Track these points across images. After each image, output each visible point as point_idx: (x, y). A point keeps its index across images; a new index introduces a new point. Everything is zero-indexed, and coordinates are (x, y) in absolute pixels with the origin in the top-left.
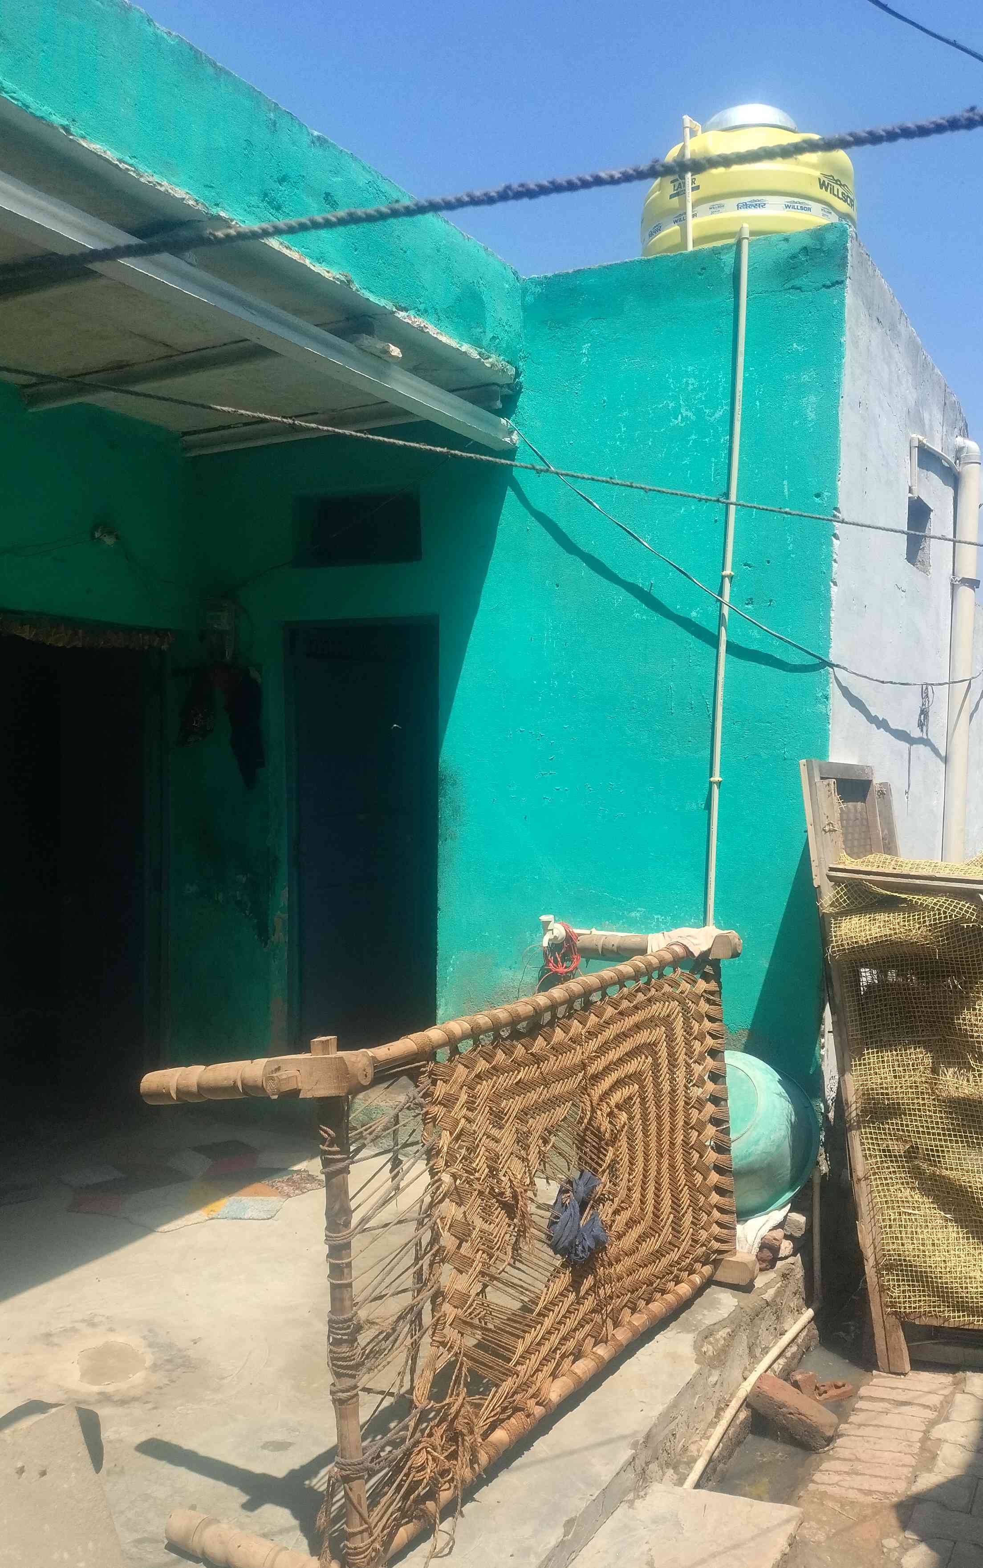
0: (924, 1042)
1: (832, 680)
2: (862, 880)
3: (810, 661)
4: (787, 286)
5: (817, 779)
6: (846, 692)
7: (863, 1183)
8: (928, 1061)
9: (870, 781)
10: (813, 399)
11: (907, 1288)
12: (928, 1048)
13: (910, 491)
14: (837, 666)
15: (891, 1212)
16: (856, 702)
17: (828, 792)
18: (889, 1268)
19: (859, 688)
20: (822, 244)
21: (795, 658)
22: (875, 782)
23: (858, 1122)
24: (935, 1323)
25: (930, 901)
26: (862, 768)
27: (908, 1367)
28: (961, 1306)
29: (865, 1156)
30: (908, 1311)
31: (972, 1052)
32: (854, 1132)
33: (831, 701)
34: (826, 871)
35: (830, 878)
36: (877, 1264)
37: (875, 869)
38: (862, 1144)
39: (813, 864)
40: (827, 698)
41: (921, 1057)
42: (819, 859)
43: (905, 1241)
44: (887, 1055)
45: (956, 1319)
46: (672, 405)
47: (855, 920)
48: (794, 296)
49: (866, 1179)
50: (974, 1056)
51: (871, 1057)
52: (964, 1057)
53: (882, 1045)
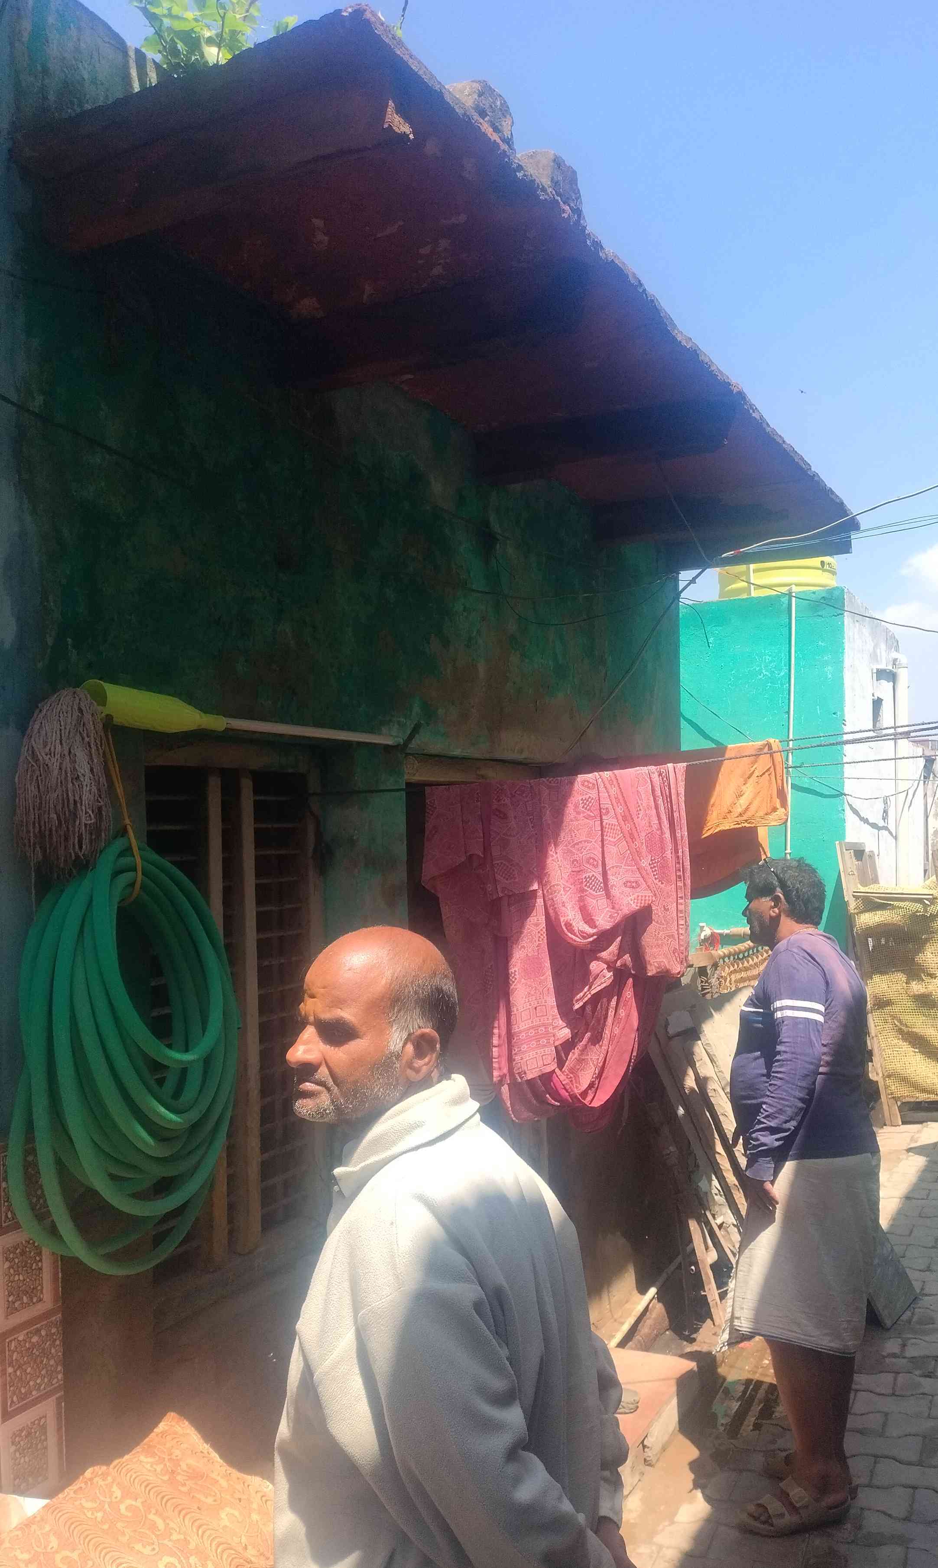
0: (901, 970)
1: (846, 804)
2: (870, 896)
3: (834, 793)
4: (815, 614)
5: (844, 851)
6: (850, 806)
7: (875, 1038)
8: (904, 979)
9: (864, 850)
10: (830, 668)
11: (898, 1085)
12: (903, 971)
13: (873, 696)
14: (848, 795)
15: (889, 1050)
16: (856, 812)
17: (849, 855)
18: (889, 1076)
19: (857, 804)
20: (832, 596)
21: (826, 792)
22: (866, 851)
23: (872, 1010)
24: (912, 1100)
25: (902, 904)
26: (861, 844)
27: (901, 1123)
28: (924, 1091)
29: (876, 1026)
30: (899, 1095)
31: (924, 973)
32: (870, 1015)
33: (846, 812)
34: (851, 894)
35: (854, 896)
36: (883, 1075)
37: (875, 891)
38: (874, 1020)
39: (844, 891)
40: (844, 810)
41: (901, 977)
42: (847, 888)
43: (896, 1063)
44: (885, 977)
45: (922, 1097)
46: (758, 669)
47: (867, 915)
48: (819, 620)
49: (876, 1036)
50: (924, 975)
51: (877, 978)
52: (921, 976)
53: (882, 973)
